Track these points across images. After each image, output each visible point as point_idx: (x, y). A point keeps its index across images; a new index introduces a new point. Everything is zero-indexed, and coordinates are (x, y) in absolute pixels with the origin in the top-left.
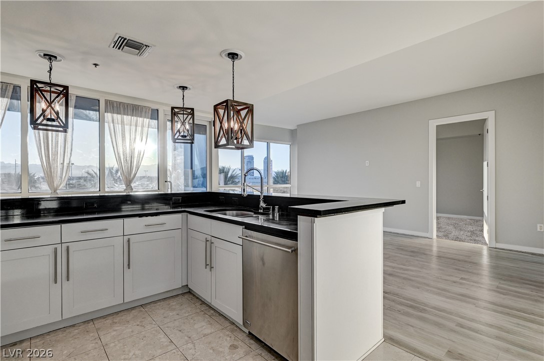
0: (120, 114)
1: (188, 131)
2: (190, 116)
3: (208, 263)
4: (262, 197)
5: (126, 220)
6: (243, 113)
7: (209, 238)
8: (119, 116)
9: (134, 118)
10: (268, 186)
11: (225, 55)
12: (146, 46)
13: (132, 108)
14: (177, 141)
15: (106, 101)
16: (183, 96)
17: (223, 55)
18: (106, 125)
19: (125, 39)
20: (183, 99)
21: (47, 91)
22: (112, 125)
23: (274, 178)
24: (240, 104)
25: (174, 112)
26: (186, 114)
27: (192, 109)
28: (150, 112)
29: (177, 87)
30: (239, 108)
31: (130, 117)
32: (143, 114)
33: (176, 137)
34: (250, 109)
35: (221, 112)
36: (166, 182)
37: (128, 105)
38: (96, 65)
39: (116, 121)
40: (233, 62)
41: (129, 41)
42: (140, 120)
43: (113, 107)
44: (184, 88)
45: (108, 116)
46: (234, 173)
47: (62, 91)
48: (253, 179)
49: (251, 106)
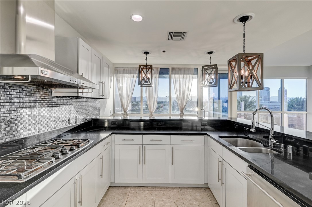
0: (178, 74)
1: (213, 80)
2: (215, 70)
3: (220, 177)
4: (272, 133)
5: (172, 136)
6: (253, 62)
7: (221, 160)
8: (178, 75)
9: (185, 75)
10: (282, 112)
11: (238, 20)
12: (184, 33)
13: (184, 70)
14: (206, 86)
15: (172, 68)
16: (210, 57)
17: (236, 21)
18: (172, 79)
19: (173, 33)
20: (210, 60)
21: (145, 69)
22: (174, 79)
23: (288, 103)
24: (250, 55)
25: (205, 69)
26: (211, 69)
27: (216, 65)
28: (193, 70)
29: (207, 53)
30: (249, 58)
31: (183, 75)
32: (190, 72)
33: (206, 84)
34: (260, 57)
35: (233, 64)
36: (202, 109)
37: (182, 68)
38: (164, 51)
39: (176, 77)
40: (244, 23)
41: (175, 33)
42: (188, 76)
43: (175, 71)
44: (210, 53)
45: (173, 76)
46: (253, 100)
47: (150, 68)
48: (268, 103)
49: (260, 55)
